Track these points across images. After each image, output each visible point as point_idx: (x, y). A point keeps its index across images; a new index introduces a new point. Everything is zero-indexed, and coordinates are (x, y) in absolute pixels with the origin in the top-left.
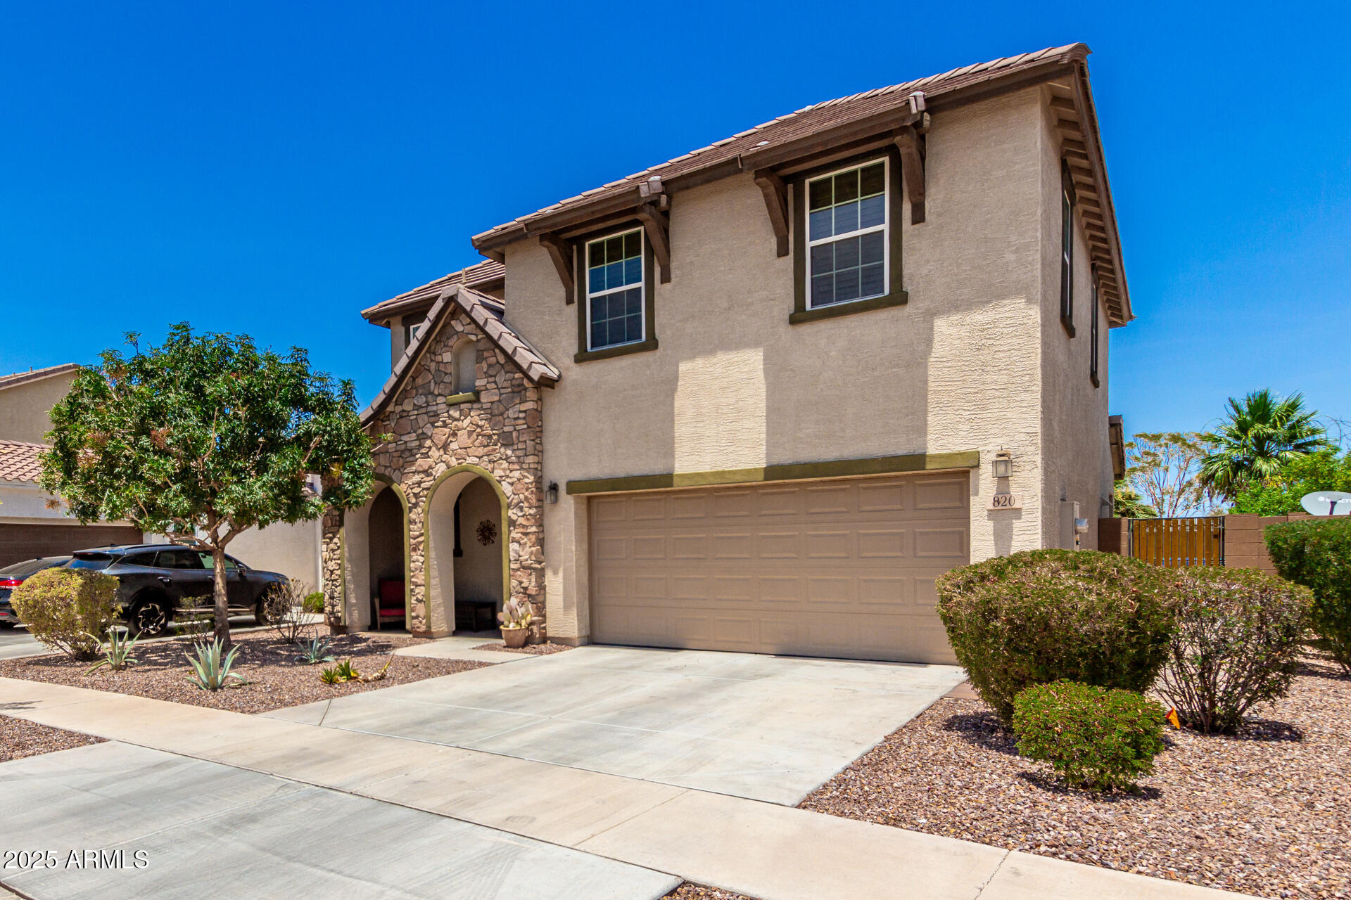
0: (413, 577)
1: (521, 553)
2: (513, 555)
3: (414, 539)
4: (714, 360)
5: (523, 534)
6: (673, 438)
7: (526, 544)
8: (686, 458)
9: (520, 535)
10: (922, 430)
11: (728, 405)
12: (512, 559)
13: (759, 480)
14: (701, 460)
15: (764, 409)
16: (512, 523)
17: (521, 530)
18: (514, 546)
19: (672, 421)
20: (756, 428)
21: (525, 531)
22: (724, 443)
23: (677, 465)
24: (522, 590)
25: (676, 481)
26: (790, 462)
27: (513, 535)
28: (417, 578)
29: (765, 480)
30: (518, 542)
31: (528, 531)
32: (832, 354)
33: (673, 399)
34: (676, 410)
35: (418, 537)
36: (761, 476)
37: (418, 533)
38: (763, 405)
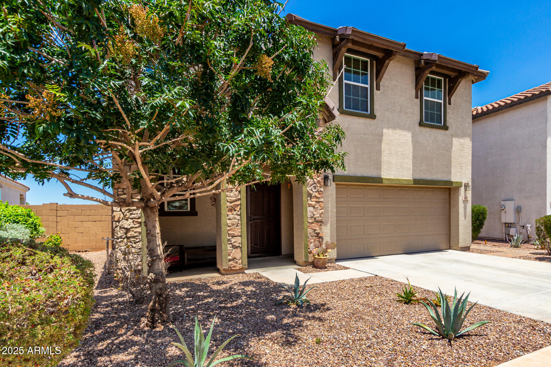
0: (229, 230)
1: (315, 213)
2: (309, 214)
3: (231, 202)
4: (396, 132)
5: (317, 202)
6: (381, 161)
7: (317, 208)
8: (385, 171)
9: (314, 203)
10: (450, 173)
11: (400, 152)
12: (309, 217)
13: (411, 184)
14: (390, 173)
15: (412, 156)
16: (310, 195)
17: (315, 200)
18: (311, 209)
19: (381, 154)
20: (409, 163)
21: (317, 200)
22: (399, 167)
23: (382, 174)
24: (315, 235)
25: (384, 181)
26: (418, 178)
27: (310, 202)
28: (234, 231)
29: (414, 184)
30: (314, 207)
31: (320, 200)
32: (430, 141)
33: (381, 144)
34: (382, 150)
35: (234, 201)
36: (412, 183)
37: (235, 199)
38: (411, 154)
